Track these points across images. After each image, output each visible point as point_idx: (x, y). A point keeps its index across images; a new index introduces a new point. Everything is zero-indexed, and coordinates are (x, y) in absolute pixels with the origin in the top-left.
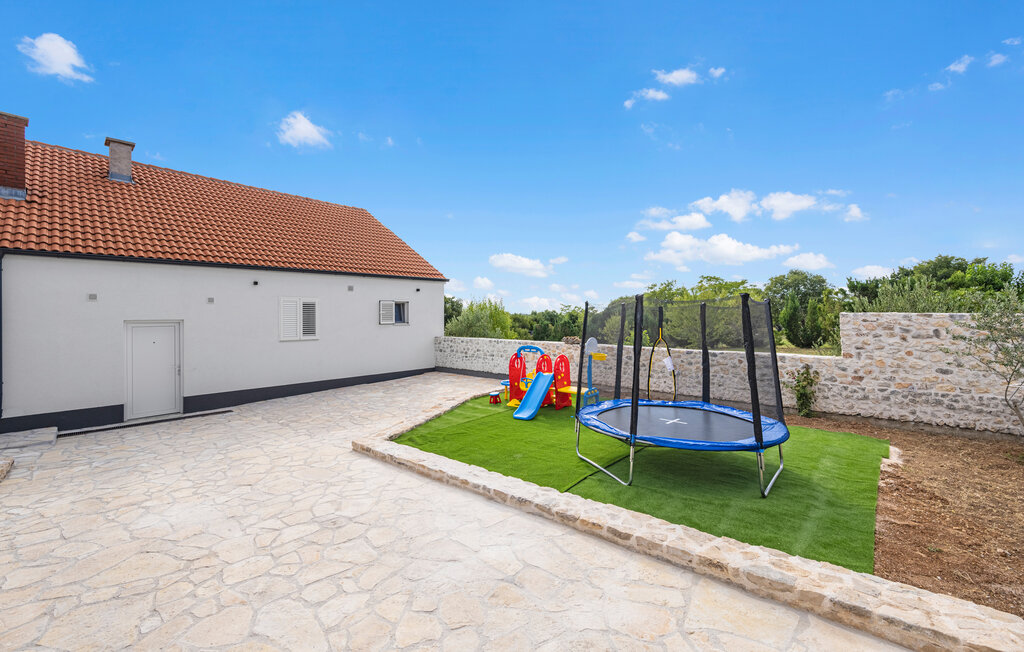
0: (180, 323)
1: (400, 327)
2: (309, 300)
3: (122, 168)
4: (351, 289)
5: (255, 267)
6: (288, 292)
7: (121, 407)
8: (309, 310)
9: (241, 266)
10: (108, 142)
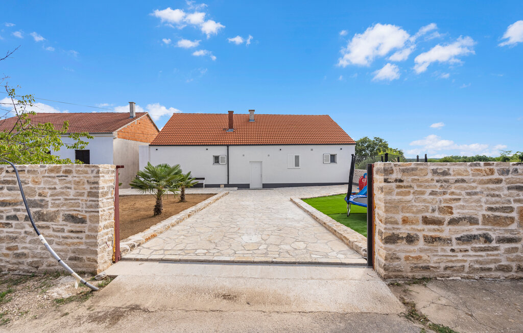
0: (261, 162)
1: (333, 165)
2: (297, 155)
3: (252, 118)
4: (312, 150)
5: (280, 145)
6: (290, 152)
7: (249, 184)
8: (297, 158)
9: (276, 145)
10: (249, 111)
